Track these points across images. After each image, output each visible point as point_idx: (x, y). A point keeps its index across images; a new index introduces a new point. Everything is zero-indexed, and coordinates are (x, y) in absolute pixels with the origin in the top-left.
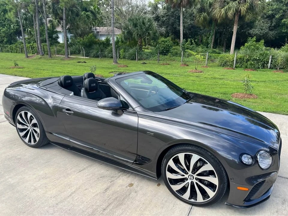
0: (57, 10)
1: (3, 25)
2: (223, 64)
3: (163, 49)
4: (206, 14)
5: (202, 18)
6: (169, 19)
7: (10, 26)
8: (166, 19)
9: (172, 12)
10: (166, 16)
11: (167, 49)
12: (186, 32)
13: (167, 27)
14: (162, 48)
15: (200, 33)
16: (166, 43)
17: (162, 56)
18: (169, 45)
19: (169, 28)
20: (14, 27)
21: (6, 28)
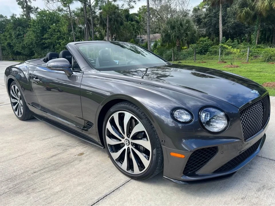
0: (104, 22)
1: (63, 38)
2: (267, 59)
3: (201, 49)
4: (248, 8)
5: (243, 14)
6: (211, 20)
7: (68, 38)
8: (208, 20)
9: (215, 13)
10: (208, 17)
11: (206, 49)
12: (230, 32)
13: (209, 29)
14: (200, 47)
15: (246, 31)
16: (205, 43)
17: (200, 55)
18: (207, 44)
19: (211, 29)
20: (71, 39)
21: (65, 40)
